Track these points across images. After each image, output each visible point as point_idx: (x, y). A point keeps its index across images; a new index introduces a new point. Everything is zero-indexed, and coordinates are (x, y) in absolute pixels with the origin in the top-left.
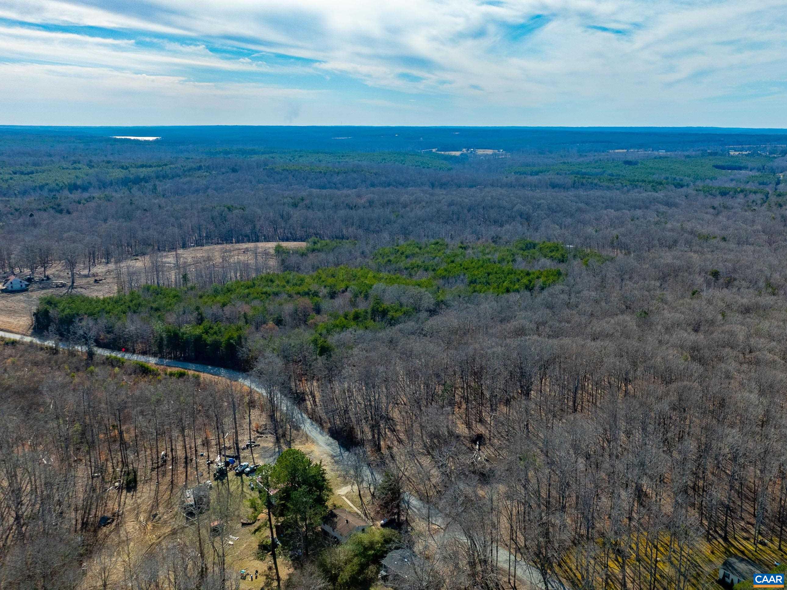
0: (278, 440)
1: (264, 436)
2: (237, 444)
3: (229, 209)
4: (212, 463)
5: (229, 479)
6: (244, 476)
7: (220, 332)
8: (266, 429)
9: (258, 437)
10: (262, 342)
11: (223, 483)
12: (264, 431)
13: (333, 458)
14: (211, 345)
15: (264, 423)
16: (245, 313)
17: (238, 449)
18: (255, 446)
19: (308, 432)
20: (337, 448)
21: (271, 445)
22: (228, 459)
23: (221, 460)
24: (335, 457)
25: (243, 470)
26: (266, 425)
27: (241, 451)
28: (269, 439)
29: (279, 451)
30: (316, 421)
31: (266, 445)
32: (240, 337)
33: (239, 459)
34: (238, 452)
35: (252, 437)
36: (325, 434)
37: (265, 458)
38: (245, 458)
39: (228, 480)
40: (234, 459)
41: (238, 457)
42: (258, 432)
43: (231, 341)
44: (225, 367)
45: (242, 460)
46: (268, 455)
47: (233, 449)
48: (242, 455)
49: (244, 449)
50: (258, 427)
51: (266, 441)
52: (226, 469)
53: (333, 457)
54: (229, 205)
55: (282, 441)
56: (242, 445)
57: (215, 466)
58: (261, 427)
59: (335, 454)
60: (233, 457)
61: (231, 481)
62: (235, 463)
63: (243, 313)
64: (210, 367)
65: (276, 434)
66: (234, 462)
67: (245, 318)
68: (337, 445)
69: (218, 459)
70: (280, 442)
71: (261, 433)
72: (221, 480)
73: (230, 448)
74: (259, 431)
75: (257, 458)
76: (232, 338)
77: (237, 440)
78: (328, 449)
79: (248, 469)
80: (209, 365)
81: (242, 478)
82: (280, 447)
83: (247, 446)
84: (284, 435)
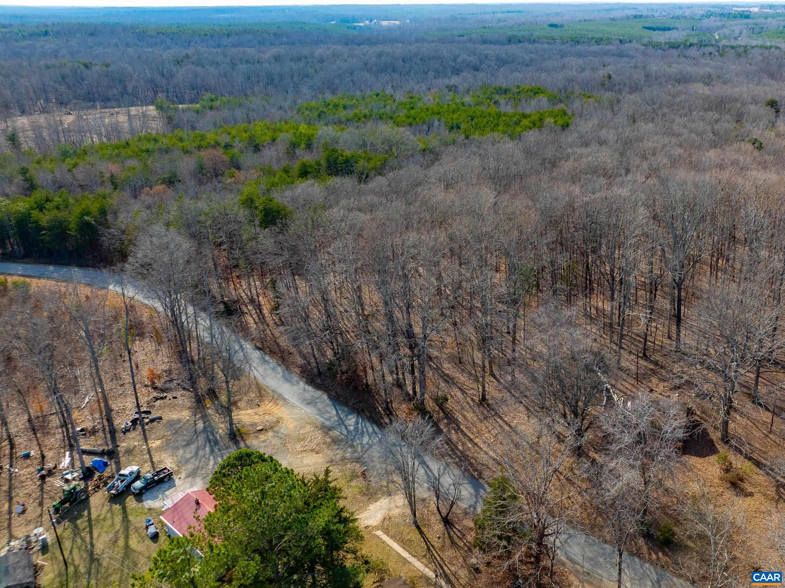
0: (199, 401)
1: (170, 396)
2: (110, 420)
3: (86, 66)
4: (50, 473)
5: (93, 516)
6: (131, 502)
7: (67, 206)
8: (171, 380)
9: (157, 399)
10: (144, 214)
11: (76, 531)
12: (168, 385)
13: (327, 433)
14: (50, 229)
15: (165, 367)
16: (112, 176)
17: (113, 432)
18: (152, 421)
19: (260, 379)
20: (329, 409)
21: (186, 415)
22: (89, 461)
23: (72, 464)
24: (330, 429)
25: (128, 486)
26: (169, 372)
27: (119, 435)
28: (180, 401)
29: (205, 430)
30: (272, 353)
31: (174, 416)
32: (103, 212)
33: (118, 457)
34: (114, 439)
35: (143, 401)
36: (296, 378)
37: (177, 448)
38: (129, 451)
39: (90, 520)
40: (105, 459)
41: (112, 454)
42: (155, 388)
43: (87, 218)
44: (82, 265)
45: (123, 459)
46: (181, 440)
47: (101, 434)
48: (123, 445)
49: (126, 431)
50: (153, 377)
51: (173, 407)
52: (85, 490)
53: (326, 429)
54: (87, 61)
55: (208, 403)
56: (121, 422)
57: (56, 482)
58: (159, 377)
59: (328, 423)
60: (102, 454)
61: (98, 520)
62: (108, 469)
63: (108, 175)
64: (51, 268)
65: (195, 390)
66: (106, 464)
67: (113, 183)
68: (328, 401)
69: (66, 461)
70: (204, 407)
71: (162, 391)
72: (73, 520)
73: (93, 432)
74: (159, 384)
75: (160, 449)
76: (88, 214)
77: (109, 410)
78: (310, 411)
79: (138, 484)
80: (50, 264)
81: (124, 509)
82: (205, 417)
83: (134, 422)
84: (213, 394)
